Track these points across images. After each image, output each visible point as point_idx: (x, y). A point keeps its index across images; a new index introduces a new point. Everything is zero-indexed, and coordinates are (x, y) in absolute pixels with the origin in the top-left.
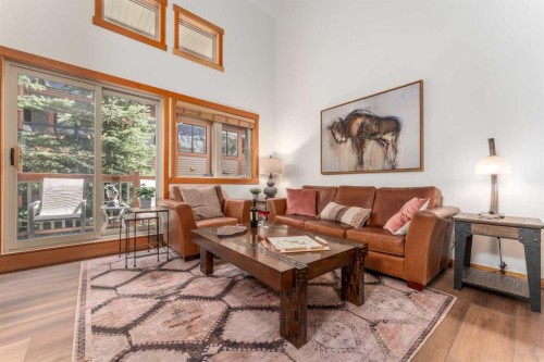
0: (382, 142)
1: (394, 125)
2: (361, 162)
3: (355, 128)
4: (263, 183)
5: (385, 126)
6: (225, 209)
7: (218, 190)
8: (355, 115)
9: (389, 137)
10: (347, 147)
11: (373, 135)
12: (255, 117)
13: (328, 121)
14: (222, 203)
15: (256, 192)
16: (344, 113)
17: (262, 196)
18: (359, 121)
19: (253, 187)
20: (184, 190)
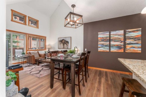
0: (66, 44)
1: (68, 42)
2: (64, 47)
3: (63, 42)
4: (47, 50)
5: (67, 42)
6: (40, 55)
7: (38, 52)
8: (63, 40)
9: (67, 44)
10: (62, 44)
11: (65, 43)
12: (46, 37)
13: (59, 40)
14: (39, 54)
15: (46, 52)
16: (62, 39)
17: (47, 53)
18: (64, 41)
19: (45, 51)
20: (32, 53)
